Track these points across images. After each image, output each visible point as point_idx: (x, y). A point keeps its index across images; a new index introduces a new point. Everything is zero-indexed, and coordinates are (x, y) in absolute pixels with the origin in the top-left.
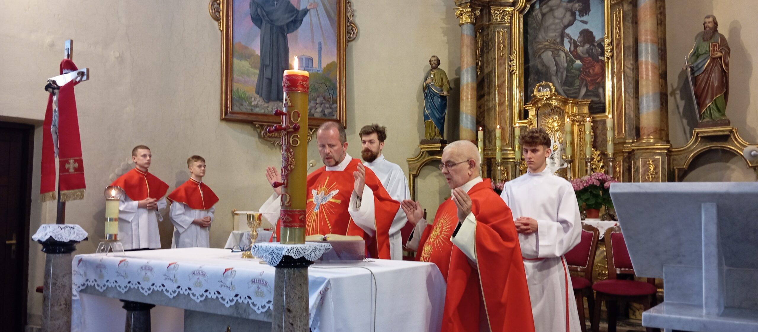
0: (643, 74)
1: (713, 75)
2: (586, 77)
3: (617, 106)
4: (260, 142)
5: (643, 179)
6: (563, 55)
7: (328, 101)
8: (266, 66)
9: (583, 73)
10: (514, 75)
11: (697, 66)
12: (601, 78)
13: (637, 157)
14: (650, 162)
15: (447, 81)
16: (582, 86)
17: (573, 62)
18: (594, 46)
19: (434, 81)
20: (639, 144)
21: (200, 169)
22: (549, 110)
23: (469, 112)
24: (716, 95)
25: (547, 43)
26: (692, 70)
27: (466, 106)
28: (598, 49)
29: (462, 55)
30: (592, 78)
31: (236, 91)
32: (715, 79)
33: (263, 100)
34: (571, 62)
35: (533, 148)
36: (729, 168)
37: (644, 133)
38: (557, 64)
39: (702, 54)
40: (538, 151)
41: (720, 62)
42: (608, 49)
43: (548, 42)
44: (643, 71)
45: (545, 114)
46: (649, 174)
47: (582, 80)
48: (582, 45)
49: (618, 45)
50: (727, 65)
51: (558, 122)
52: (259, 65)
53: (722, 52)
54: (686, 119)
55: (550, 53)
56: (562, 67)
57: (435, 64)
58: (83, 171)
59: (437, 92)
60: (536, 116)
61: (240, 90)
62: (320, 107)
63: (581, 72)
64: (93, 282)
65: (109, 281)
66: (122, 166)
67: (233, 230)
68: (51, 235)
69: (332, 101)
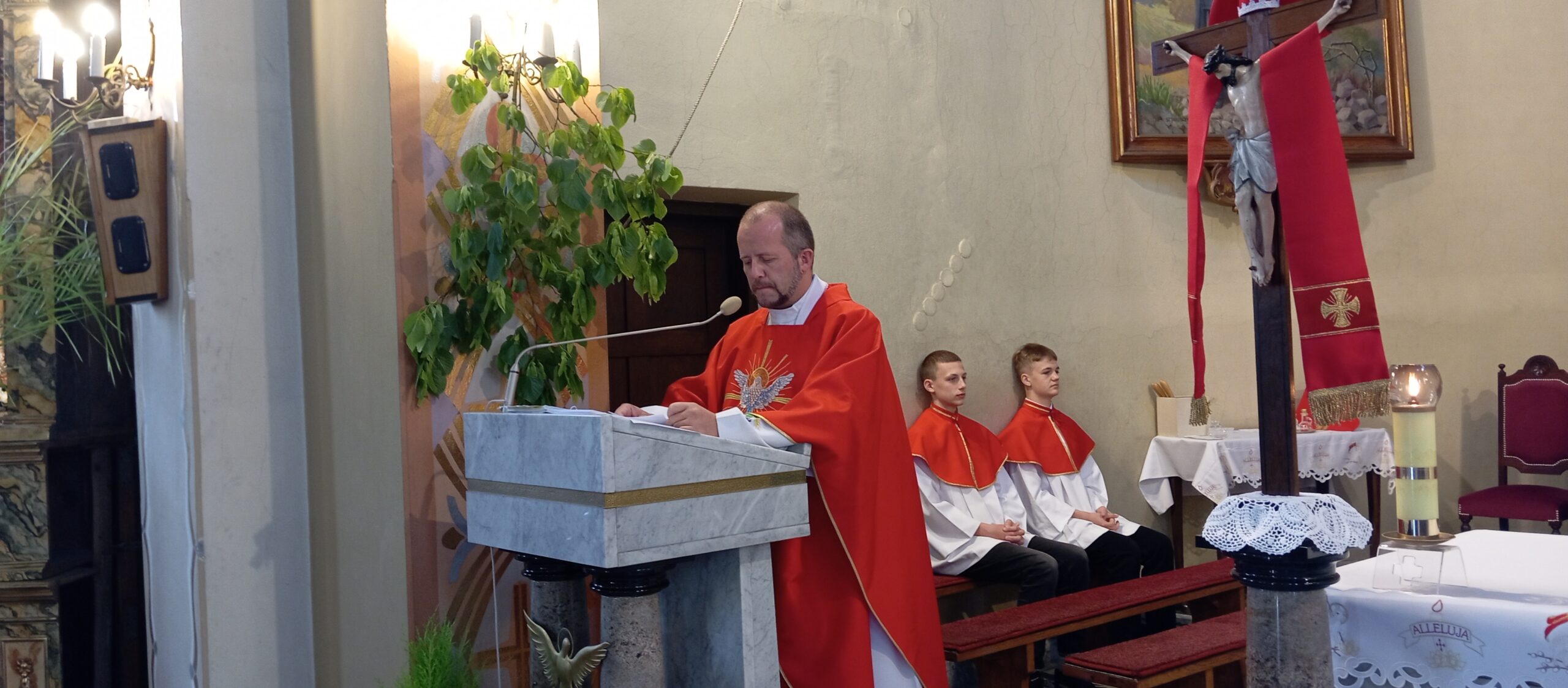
7: (1364, 89)
21: (1049, 379)
31: (1144, 82)
52: (1193, 13)
58: (1375, 321)
61: (1152, 83)
62: (1346, 106)
64: (1396, 674)
65: (1490, 679)
66: (934, 292)
67: (1157, 435)
68: (1307, 535)
69: (1374, 87)
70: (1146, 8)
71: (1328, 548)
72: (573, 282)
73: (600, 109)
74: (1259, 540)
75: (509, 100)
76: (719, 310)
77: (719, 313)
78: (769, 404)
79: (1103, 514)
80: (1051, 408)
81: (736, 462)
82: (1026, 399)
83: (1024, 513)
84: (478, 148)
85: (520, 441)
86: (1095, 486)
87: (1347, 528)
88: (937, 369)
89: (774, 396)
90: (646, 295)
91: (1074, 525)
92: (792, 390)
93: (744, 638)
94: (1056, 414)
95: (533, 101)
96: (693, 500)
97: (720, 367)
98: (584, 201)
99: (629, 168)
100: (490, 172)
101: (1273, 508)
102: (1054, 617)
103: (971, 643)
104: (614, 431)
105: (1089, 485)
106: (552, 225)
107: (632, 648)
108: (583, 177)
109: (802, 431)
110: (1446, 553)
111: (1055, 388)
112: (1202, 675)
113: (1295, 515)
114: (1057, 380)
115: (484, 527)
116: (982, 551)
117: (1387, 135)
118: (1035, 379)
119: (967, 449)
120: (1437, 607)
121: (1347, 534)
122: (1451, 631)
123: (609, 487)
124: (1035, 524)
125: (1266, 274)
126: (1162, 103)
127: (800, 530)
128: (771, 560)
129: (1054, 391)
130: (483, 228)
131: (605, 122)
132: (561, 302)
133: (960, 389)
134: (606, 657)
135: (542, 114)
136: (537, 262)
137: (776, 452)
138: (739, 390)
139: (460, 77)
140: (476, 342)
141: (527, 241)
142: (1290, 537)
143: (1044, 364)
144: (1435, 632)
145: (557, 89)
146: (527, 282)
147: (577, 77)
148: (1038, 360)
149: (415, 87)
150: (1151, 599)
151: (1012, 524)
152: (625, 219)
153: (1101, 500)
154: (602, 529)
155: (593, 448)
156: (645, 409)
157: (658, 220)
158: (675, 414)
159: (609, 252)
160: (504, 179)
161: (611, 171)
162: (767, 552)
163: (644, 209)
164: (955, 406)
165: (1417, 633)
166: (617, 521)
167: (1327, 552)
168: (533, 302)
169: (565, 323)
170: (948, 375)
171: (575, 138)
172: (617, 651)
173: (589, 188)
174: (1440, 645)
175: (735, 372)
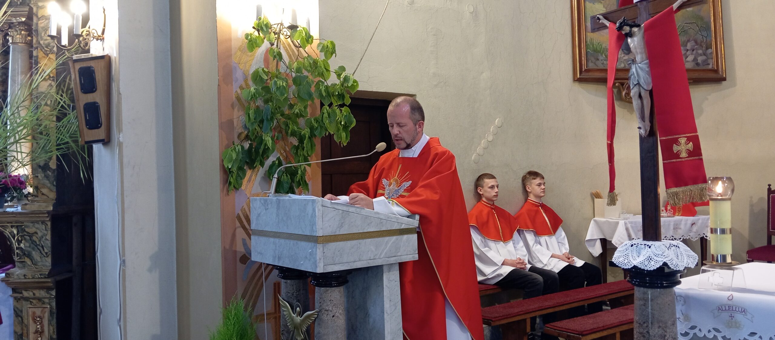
7: (701, 46)
31: (590, 42)
58: (701, 154)
61: (594, 41)
62: (692, 54)
64: (709, 331)
65: (756, 334)
66: (483, 144)
67: (594, 217)
68: (665, 260)
69: (706, 44)
70: (591, 4)
71: (675, 267)
72: (305, 135)
73: (319, 51)
74: (641, 263)
75: (275, 46)
76: (375, 149)
77: (375, 151)
78: (399, 196)
79: (567, 256)
80: (541, 203)
81: (382, 223)
82: (529, 198)
83: (526, 255)
84: (259, 69)
85: (277, 211)
86: (563, 242)
87: (685, 258)
88: (484, 182)
89: (401, 192)
90: (340, 142)
91: (552, 261)
92: (410, 189)
93: (385, 309)
94: (543, 206)
95: (286, 47)
96: (361, 241)
97: (375, 177)
98: (310, 95)
99: (333, 80)
100: (265, 81)
101: (648, 247)
102: (541, 305)
103: (499, 317)
104: (323, 206)
105: (559, 241)
106: (295, 107)
107: (330, 313)
108: (310, 83)
109: (415, 209)
110: (735, 271)
111: (543, 193)
112: (614, 335)
113: (659, 250)
114: (544, 189)
115: (259, 253)
116: (505, 273)
117: (713, 69)
118: (533, 188)
119: (498, 222)
120: (730, 298)
121: (685, 261)
122: (737, 310)
123: (320, 233)
124: (532, 260)
125: (646, 131)
126: (599, 52)
127: (413, 257)
128: (398, 272)
129: (543, 195)
130: (261, 108)
131: (321, 57)
132: (299, 145)
133: (496, 193)
134: (317, 317)
135: (291, 53)
136: (287, 125)
137: (402, 219)
138: (384, 188)
139: (251, 34)
140: (257, 164)
141: (283, 115)
142: (656, 262)
143: (538, 181)
144: (729, 310)
145: (298, 41)
146: (282, 135)
147: (308, 35)
148: (535, 179)
149: (230, 40)
150: (590, 297)
151: (520, 259)
152: (330, 105)
153: (566, 249)
154: (316, 254)
155: (312, 214)
156: (338, 197)
157: (346, 105)
158: (352, 199)
159: (322, 121)
160: (271, 83)
161: (324, 81)
162: (397, 267)
163: (340, 100)
164: (493, 201)
165: (720, 310)
166: (323, 250)
167: (675, 269)
168: (285, 145)
169: (300, 155)
170: (490, 185)
171: (307, 65)
172: (323, 314)
173: (313, 89)
174: (732, 317)
175: (383, 180)
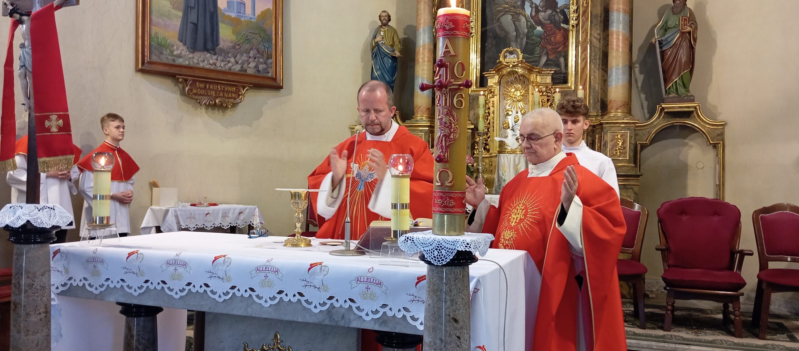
0: (613, 45)
1: (681, 50)
2: (547, 45)
3: (581, 76)
4: (183, 101)
5: (611, 154)
6: (523, 19)
7: (263, 55)
8: (191, 8)
9: (544, 41)
10: (471, 39)
11: (666, 40)
12: (563, 46)
13: (605, 130)
14: (619, 137)
15: (398, 40)
16: (542, 55)
17: (534, 28)
18: (557, 12)
19: (384, 39)
20: (608, 118)
21: (118, 131)
22: (512, 78)
23: (426, 76)
24: (684, 71)
25: (507, 6)
26: (660, 43)
27: (423, 70)
28: (560, 16)
29: (419, 13)
30: (554, 47)
31: (155, 36)
32: (683, 55)
33: (187, 49)
34: (531, 28)
35: (574, 118)
36: (686, 144)
37: (613, 107)
38: (517, 30)
39: (672, 28)
40: (578, 122)
41: (689, 37)
42: (573, 17)
43: (507, 4)
44: (614, 42)
45: (507, 82)
46: (617, 148)
47: (543, 48)
48: (544, 10)
49: (584, 12)
50: (695, 40)
51: (521, 91)
52: (182, 6)
53: (691, 27)
54: (644, 94)
55: (510, 17)
56: (521, 32)
57: (386, 20)
58: (70, 131)
59: (389, 52)
60: (498, 84)
61: (159, 35)
62: (254, 61)
63: (542, 39)
64: (81, 280)
65: (109, 279)
67: (152, 205)
69: (267, 54)
71: (38, 225)
74: (12, 222)
94: (121, 150)
117: (272, 77)
118: (111, 131)
122: (98, 261)
126: (164, 46)
142: (23, 220)
143: (116, 123)
144: (93, 261)
148: (113, 121)
165: (87, 262)
174: (95, 266)
